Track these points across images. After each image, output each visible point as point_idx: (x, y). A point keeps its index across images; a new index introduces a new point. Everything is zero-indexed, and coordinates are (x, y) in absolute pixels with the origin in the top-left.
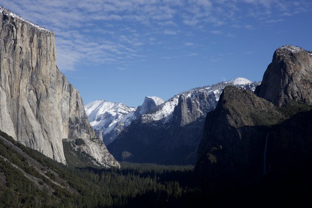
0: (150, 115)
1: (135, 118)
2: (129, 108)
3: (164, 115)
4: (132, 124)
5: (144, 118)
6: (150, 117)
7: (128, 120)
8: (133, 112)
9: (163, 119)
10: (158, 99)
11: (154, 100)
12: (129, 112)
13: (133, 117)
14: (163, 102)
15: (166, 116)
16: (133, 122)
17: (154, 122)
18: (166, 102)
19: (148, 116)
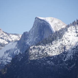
0: (43, 47)
1: (19, 51)
2: (8, 34)
3: (65, 48)
4: (13, 60)
5: (33, 51)
6: (43, 50)
7: (7, 54)
8: (16, 41)
9: (64, 53)
10: (56, 21)
11: (50, 23)
12: (9, 42)
13: (15, 50)
14: (64, 27)
15: (68, 48)
16: (15, 58)
17: (49, 58)
18: (68, 26)
19: (39, 49)
